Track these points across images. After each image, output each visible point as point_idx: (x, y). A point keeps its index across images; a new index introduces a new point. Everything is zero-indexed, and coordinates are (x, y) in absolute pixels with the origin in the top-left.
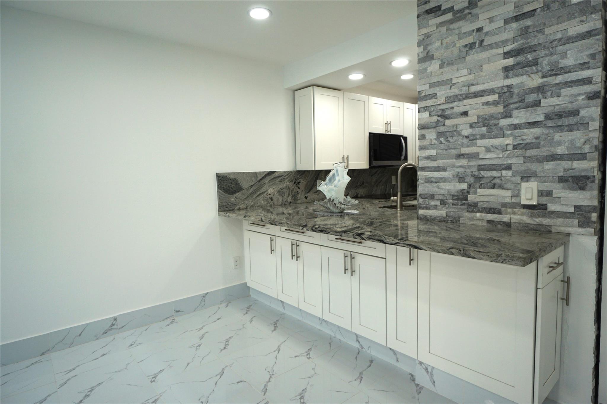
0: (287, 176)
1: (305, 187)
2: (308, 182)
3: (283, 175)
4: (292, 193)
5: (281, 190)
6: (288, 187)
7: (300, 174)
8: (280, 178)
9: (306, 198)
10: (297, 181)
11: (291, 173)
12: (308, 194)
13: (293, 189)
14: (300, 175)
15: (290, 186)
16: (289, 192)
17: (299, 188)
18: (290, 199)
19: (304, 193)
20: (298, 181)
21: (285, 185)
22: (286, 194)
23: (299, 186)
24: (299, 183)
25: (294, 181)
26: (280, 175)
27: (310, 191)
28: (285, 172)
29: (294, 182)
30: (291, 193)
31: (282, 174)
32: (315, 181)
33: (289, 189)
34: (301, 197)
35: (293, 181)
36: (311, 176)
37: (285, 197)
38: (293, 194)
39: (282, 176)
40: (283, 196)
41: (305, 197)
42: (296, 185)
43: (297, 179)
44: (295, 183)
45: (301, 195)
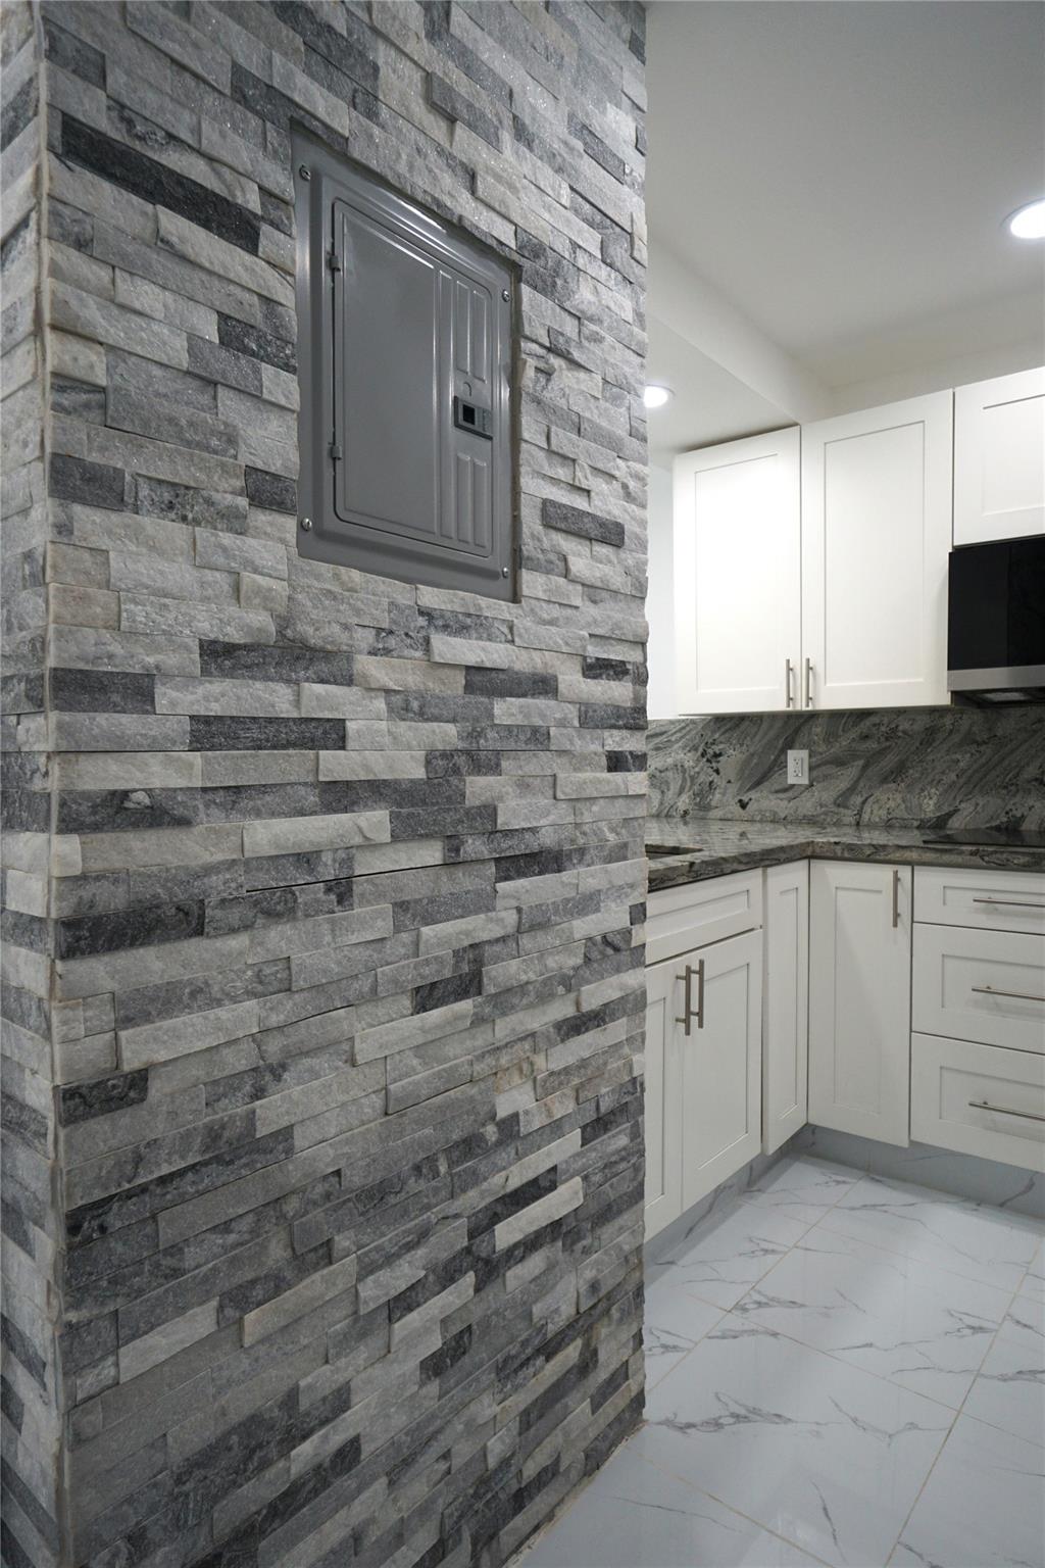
0: (679, 735)
1: (742, 771)
2: (752, 755)
3: (665, 732)
4: (693, 784)
5: (658, 774)
6: (679, 768)
7: (723, 730)
8: (657, 740)
9: (743, 805)
10: (710, 751)
11: (691, 726)
12: (753, 795)
13: (698, 773)
14: (726, 731)
15: (686, 765)
16: (684, 780)
17: (717, 771)
18: (684, 802)
19: (733, 789)
20: (717, 749)
21: (670, 761)
22: (674, 787)
23: (720, 766)
24: (717, 755)
25: (701, 750)
26: (658, 731)
27: (758, 783)
28: (672, 722)
29: (699, 753)
30: (689, 784)
31: (663, 729)
32: (783, 751)
33: (684, 771)
34: (724, 799)
35: (696, 750)
36: (766, 734)
37: (670, 794)
38: (696, 788)
39: (662, 734)
40: (663, 792)
41: (740, 801)
42: (708, 761)
43: (713, 744)
44: (703, 755)
45: (724, 794)
